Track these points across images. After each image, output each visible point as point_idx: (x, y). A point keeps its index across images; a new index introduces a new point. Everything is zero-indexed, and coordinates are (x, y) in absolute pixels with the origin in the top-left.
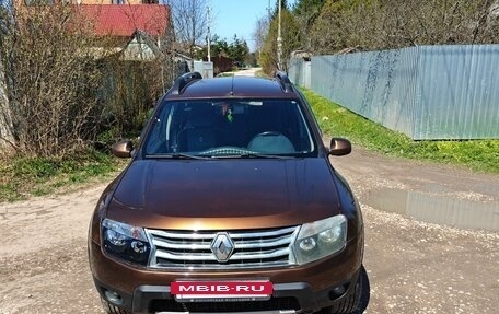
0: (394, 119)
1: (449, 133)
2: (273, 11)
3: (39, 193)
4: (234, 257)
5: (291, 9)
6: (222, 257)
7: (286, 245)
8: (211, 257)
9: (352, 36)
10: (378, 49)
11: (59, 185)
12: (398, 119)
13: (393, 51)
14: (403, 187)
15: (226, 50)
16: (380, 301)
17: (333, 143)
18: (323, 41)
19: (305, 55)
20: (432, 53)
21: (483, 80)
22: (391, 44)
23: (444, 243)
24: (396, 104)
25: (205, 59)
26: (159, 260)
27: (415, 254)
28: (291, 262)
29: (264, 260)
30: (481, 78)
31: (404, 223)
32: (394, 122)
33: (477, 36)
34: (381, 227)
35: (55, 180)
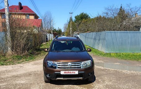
0: (101, 48)
1: (113, 51)
2: (69, 21)
3: (18, 63)
4: (72, 67)
5: (73, 21)
6: (70, 67)
7: (81, 65)
8: (68, 67)
9: (90, 28)
10: (96, 32)
11: (23, 61)
12: (102, 48)
13: (100, 32)
14: (103, 62)
15: (56, 31)
16: (98, 80)
17: (88, 49)
18: (82, 29)
19: (78, 33)
20: (109, 33)
21: (121, 39)
22: (99, 31)
23: (111, 71)
24: (101, 44)
25: (51, 34)
26: (58, 68)
27: (105, 73)
28: (82, 68)
29: (77, 67)
30: (120, 39)
31: (103, 68)
32: (101, 49)
33: (119, 29)
34: (98, 69)
35: (22, 60)
